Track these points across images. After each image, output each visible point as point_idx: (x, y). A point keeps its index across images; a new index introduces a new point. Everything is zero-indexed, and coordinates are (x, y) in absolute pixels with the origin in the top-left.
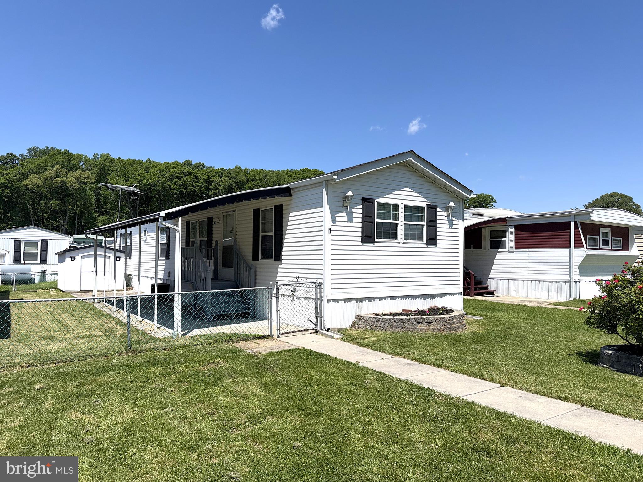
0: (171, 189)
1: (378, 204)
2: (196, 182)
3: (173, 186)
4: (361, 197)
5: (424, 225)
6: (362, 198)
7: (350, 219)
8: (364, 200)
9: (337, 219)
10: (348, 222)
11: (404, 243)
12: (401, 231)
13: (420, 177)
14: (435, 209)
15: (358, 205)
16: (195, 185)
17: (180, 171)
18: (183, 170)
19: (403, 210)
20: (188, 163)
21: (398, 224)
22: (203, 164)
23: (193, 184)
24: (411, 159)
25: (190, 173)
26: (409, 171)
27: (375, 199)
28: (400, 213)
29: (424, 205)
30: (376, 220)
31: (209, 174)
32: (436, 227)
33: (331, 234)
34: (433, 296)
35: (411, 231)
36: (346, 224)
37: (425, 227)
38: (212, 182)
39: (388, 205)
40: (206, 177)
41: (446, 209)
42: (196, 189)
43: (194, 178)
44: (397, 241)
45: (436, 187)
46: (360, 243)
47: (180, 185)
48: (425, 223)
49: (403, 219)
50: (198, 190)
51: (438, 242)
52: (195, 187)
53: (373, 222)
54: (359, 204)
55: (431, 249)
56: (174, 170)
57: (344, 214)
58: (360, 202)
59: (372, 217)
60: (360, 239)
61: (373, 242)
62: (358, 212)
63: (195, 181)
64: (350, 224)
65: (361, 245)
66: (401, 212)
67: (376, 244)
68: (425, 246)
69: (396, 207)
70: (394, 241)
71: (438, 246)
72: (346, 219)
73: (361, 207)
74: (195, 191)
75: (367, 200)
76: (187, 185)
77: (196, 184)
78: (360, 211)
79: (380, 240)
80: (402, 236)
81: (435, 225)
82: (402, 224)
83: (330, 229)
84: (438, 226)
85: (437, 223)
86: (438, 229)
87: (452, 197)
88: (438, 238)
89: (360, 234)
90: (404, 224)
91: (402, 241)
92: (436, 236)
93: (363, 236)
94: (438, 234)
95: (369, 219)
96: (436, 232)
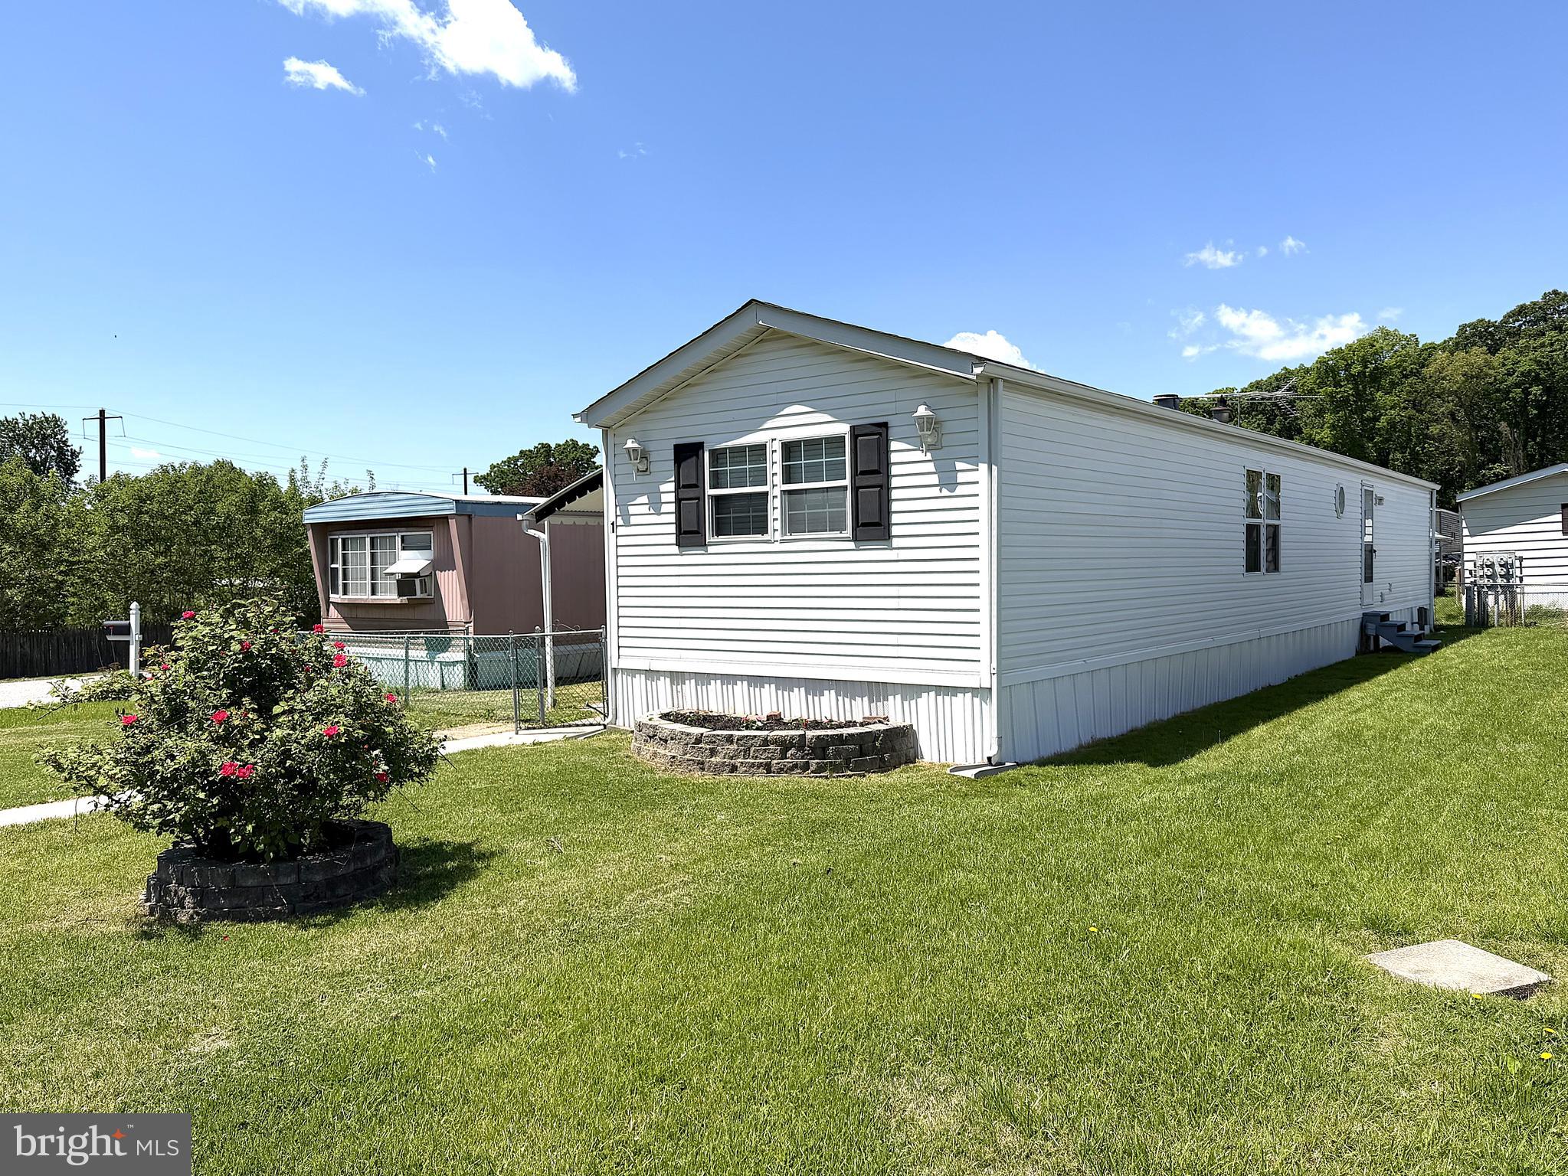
1: (713, 452)
4: (671, 446)
5: (843, 488)
6: (674, 445)
8: (680, 450)
10: (648, 504)
11: (783, 541)
12: (775, 512)
14: (881, 434)
19: (778, 457)
21: (766, 494)
26: (798, 347)
27: (704, 443)
28: (768, 464)
29: (843, 429)
30: (708, 491)
32: (885, 489)
33: (614, 534)
34: (876, 690)
35: (808, 508)
37: (849, 492)
39: (739, 452)
44: (766, 537)
46: (675, 549)
48: (847, 482)
49: (778, 479)
51: (895, 530)
53: (700, 499)
54: (671, 461)
55: (873, 553)
58: (671, 456)
59: (698, 485)
60: (673, 539)
61: (704, 544)
65: (677, 552)
66: (775, 464)
67: (711, 549)
68: (851, 545)
69: (760, 450)
70: (759, 537)
71: (896, 542)
75: (686, 448)
79: (722, 538)
80: (778, 525)
81: (881, 483)
82: (777, 492)
83: (613, 524)
84: (895, 482)
85: (888, 477)
86: (895, 494)
87: (948, 385)
88: (895, 518)
89: (673, 529)
90: (784, 492)
91: (778, 536)
92: (889, 513)
93: (679, 533)
94: (895, 506)
95: (691, 493)
96: (889, 501)
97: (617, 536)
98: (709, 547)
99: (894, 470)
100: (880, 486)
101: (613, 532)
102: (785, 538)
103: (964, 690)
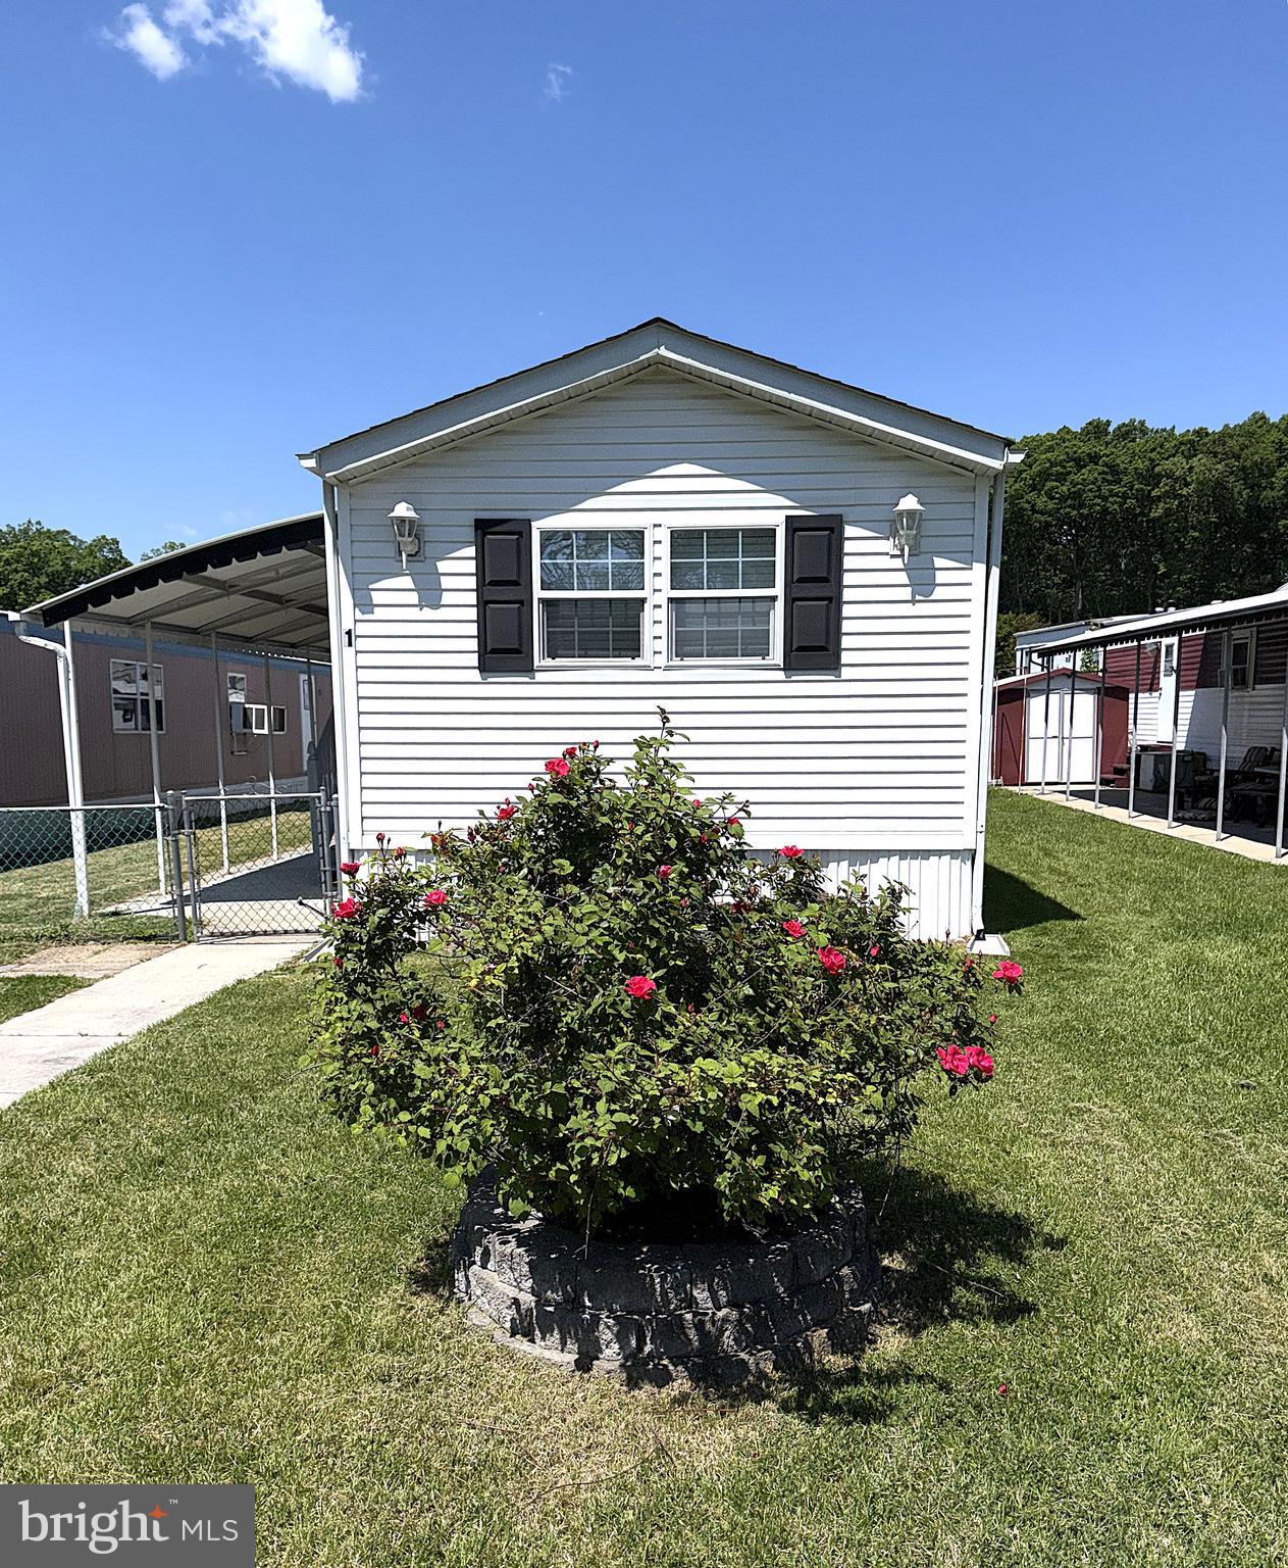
0: (1034, 511)
1: (548, 537)
2: (1110, 483)
3: (1041, 502)
4: (469, 519)
5: (774, 599)
6: (476, 520)
7: (430, 594)
8: (483, 527)
9: (377, 597)
10: (420, 606)
11: (668, 668)
12: (655, 627)
13: (753, 413)
14: (831, 530)
15: (460, 545)
16: (1105, 491)
17: (1065, 457)
18: (1075, 452)
19: (664, 550)
20: (1097, 429)
21: (643, 601)
22: (1142, 423)
23: (1099, 489)
24: (663, 351)
25: (1094, 458)
26: (695, 397)
27: (530, 521)
28: (647, 560)
29: (776, 520)
30: (538, 593)
31: (1153, 455)
32: (835, 602)
33: (352, 649)
35: (708, 624)
36: (415, 613)
37: (780, 605)
38: (1159, 475)
39: (594, 539)
40: (1140, 465)
41: (890, 525)
42: (1108, 505)
43: (1104, 473)
44: (637, 662)
45: (840, 443)
46: (476, 675)
47: (1063, 499)
48: (779, 590)
49: (664, 582)
50: (1115, 506)
51: (845, 657)
52: (1105, 499)
53: (525, 603)
54: (466, 544)
55: (810, 685)
56: (1049, 455)
57: (406, 582)
58: (470, 533)
59: (523, 581)
60: (473, 660)
61: (528, 669)
62: (459, 570)
63: (1107, 481)
64: (428, 613)
65: (480, 680)
66: (658, 560)
67: (539, 677)
68: (781, 675)
69: (633, 540)
70: (628, 661)
71: (846, 673)
72: (413, 598)
73: (471, 551)
74: (1105, 511)
75: (496, 525)
76: (1081, 496)
77: (1111, 491)
78: (471, 567)
79: (559, 662)
80: (662, 645)
81: (830, 595)
82: (661, 599)
83: (349, 633)
84: (847, 595)
85: (840, 586)
86: (847, 610)
87: (931, 474)
88: (846, 642)
89: (473, 644)
90: (671, 600)
91: (661, 660)
92: (839, 634)
93: (483, 652)
94: (846, 626)
95: (508, 593)
96: (839, 619)
97: (357, 652)
98: (536, 674)
99: (848, 579)
100: (830, 599)
101: (350, 645)
102: (671, 663)
103: (940, 853)
